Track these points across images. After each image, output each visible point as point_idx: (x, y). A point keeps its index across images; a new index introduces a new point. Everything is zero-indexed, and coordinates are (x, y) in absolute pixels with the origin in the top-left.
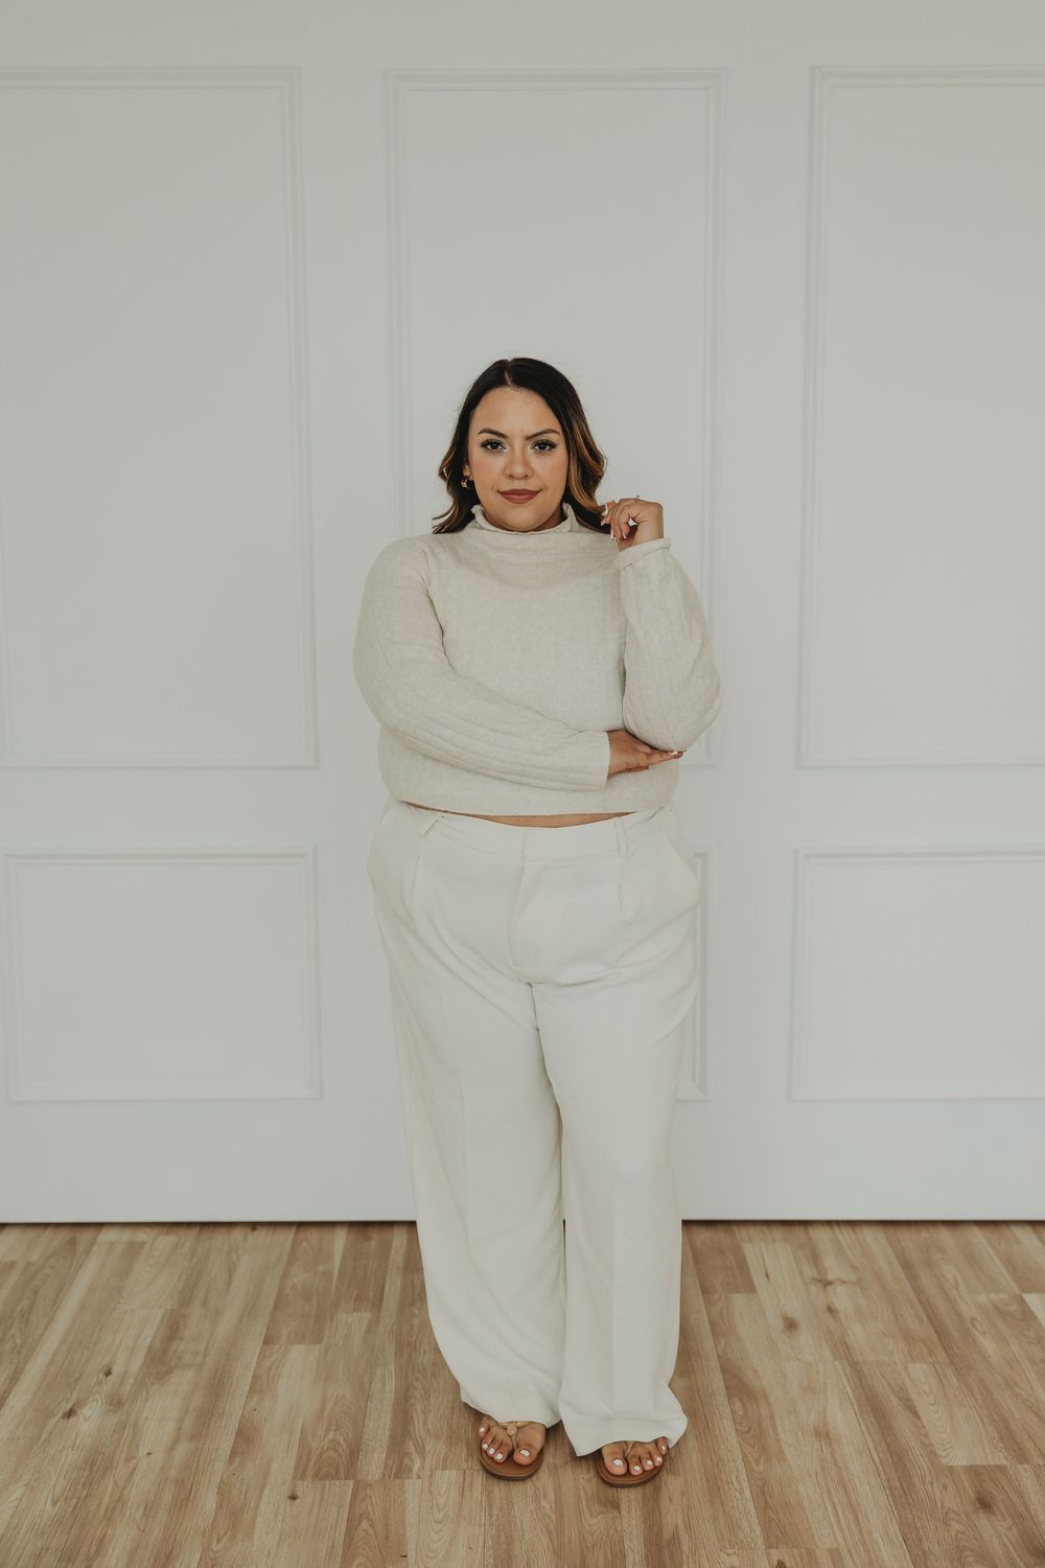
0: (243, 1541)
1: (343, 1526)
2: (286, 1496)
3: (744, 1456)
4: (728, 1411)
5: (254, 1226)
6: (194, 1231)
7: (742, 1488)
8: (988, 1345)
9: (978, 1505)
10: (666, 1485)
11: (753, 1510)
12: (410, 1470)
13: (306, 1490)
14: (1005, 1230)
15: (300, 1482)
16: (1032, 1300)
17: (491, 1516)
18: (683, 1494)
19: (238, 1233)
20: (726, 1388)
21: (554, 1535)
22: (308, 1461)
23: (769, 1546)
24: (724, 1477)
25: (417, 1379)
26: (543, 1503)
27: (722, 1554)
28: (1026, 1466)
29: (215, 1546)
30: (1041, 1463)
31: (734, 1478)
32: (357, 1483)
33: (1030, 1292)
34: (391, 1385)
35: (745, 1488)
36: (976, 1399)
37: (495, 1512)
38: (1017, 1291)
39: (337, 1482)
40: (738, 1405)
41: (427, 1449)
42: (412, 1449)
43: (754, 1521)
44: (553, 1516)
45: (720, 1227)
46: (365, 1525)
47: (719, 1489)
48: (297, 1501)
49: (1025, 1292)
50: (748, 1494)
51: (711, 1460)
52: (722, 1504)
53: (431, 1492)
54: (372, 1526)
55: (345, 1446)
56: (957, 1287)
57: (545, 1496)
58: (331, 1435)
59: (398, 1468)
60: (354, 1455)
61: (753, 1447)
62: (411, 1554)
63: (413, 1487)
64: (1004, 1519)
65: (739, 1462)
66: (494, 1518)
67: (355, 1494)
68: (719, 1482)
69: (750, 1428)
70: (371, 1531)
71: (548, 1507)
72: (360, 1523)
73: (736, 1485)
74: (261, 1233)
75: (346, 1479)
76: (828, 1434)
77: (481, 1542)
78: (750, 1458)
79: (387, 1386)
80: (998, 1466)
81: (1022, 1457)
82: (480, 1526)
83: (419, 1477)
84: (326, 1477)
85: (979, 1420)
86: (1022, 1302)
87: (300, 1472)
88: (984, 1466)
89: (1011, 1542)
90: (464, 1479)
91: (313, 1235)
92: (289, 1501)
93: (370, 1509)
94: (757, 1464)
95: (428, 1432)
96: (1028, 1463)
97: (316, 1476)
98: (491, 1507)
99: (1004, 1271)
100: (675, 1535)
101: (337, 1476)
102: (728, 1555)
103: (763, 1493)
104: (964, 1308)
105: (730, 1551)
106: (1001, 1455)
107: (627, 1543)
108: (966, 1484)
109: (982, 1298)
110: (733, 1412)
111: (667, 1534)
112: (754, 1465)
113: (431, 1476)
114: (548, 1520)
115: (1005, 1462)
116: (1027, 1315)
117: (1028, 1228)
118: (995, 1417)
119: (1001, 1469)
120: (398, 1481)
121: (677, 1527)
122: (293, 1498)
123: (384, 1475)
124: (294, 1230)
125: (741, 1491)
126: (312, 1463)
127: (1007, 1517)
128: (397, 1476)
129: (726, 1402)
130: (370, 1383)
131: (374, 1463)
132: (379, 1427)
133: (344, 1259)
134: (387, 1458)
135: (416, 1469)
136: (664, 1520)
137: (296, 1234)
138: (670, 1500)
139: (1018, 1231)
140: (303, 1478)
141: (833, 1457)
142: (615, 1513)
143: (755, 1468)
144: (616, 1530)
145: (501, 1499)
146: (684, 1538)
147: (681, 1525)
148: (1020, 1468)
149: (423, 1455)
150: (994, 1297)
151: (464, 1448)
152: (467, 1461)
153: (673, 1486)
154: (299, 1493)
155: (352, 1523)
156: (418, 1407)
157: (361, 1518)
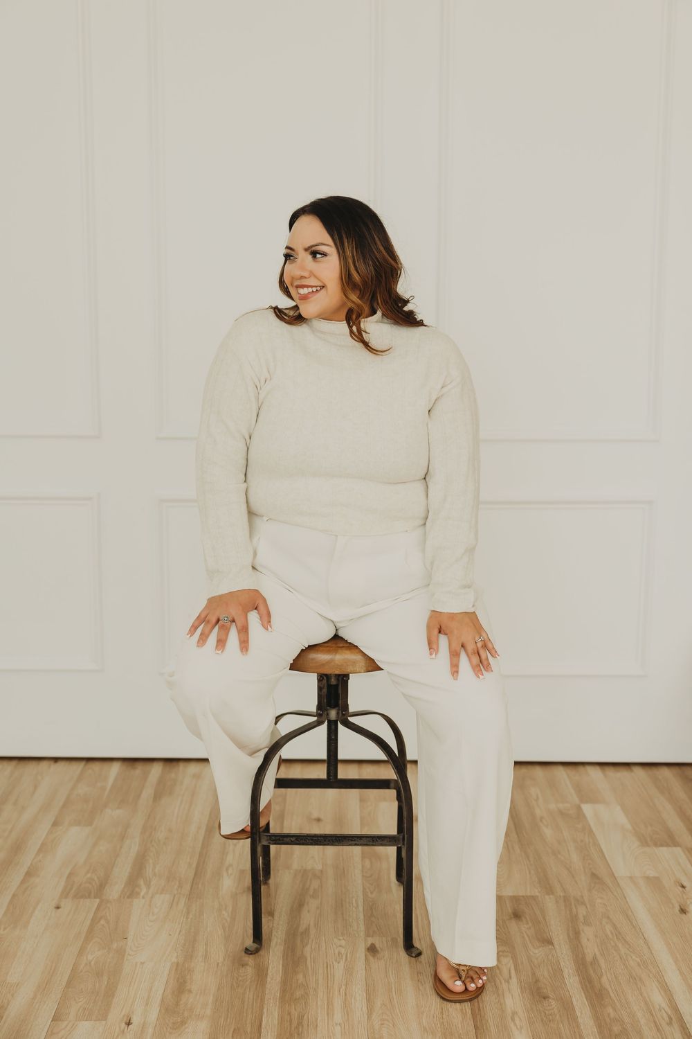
0: (21, 929)
1: (88, 923)
2: (53, 907)
3: (364, 889)
4: (360, 867)
5: (56, 760)
6: (14, 763)
7: (358, 905)
8: (548, 832)
9: (512, 916)
10: (308, 903)
11: (362, 917)
12: (139, 894)
13: (67, 905)
14: (581, 769)
15: (64, 900)
16: (587, 809)
17: (187, 918)
18: (318, 908)
19: (44, 764)
20: (362, 854)
21: (227, 929)
22: (71, 889)
23: (368, 935)
24: (347, 900)
25: (153, 846)
26: (224, 912)
27: (335, 940)
28: (551, 896)
30: (562, 894)
31: (354, 902)
32: (102, 901)
33: (587, 803)
34: (134, 850)
35: (360, 906)
36: (530, 861)
37: (191, 916)
38: (577, 800)
39: (89, 900)
40: (367, 863)
41: (152, 883)
42: (142, 883)
43: (362, 924)
44: (229, 919)
46: (102, 922)
47: (342, 906)
48: (60, 910)
49: (583, 803)
50: (361, 909)
51: (342, 891)
52: (343, 914)
53: (150, 906)
54: (108, 922)
55: (97, 881)
56: (537, 800)
57: (226, 908)
58: (89, 875)
59: (131, 893)
60: (102, 886)
61: (372, 885)
62: (130, 937)
63: (138, 904)
64: (528, 923)
65: (360, 893)
66: (190, 919)
67: (99, 906)
68: (344, 902)
69: (372, 875)
70: (106, 925)
71: (226, 914)
72: (100, 921)
73: (354, 904)
74: (61, 766)
75: (95, 898)
77: (178, 931)
78: (368, 890)
79: (132, 848)
80: (533, 896)
81: (549, 890)
82: (179, 923)
83: (143, 897)
84: (82, 897)
85: (528, 872)
86: (579, 808)
87: (65, 894)
88: (523, 896)
89: (528, 936)
90: (173, 900)
91: (96, 767)
92: (54, 909)
93: (108, 914)
94: (372, 893)
95: (155, 875)
96: (553, 893)
97: (75, 896)
98: (188, 913)
99: (573, 791)
100: (307, 930)
101: (89, 897)
102: (340, 940)
103: (371, 909)
104: (538, 812)
105: (341, 938)
106: (537, 891)
107: (274, 933)
108: (508, 905)
109: (552, 806)
110: (363, 866)
111: (302, 928)
113: (152, 897)
115: (537, 894)
116: (580, 815)
117: (598, 768)
118: (540, 870)
119: (534, 898)
120: (129, 900)
121: (309, 925)
122: (58, 908)
123: (120, 897)
124: (82, 764)
125: (357, 907)
126: (73, 890)
127: (529, 922)
128: (128, 897)
129: (360, 861)
130: (121, 847)
131: (114, 891)
132: (122, 871)
133: (115, 780)
134: (125, 887)
135: (142, 894)
136: (302, 922)
137: (85, 765)
138: (309, 911)
139: (590, 769)
140: (66, 898)
143: (369, 895)
144: (268, 927)
145: (196, 911)
146: (313, 932)
147: (312, 924)
148: (547, 897)
149: (148, 886)
150: (561, 806)
151: (177, 883)
152: (177, 890)
153: (312, 904)
154: (62, 905)
155: (94, 921)
156: (151, 861)
157: (101, 918)
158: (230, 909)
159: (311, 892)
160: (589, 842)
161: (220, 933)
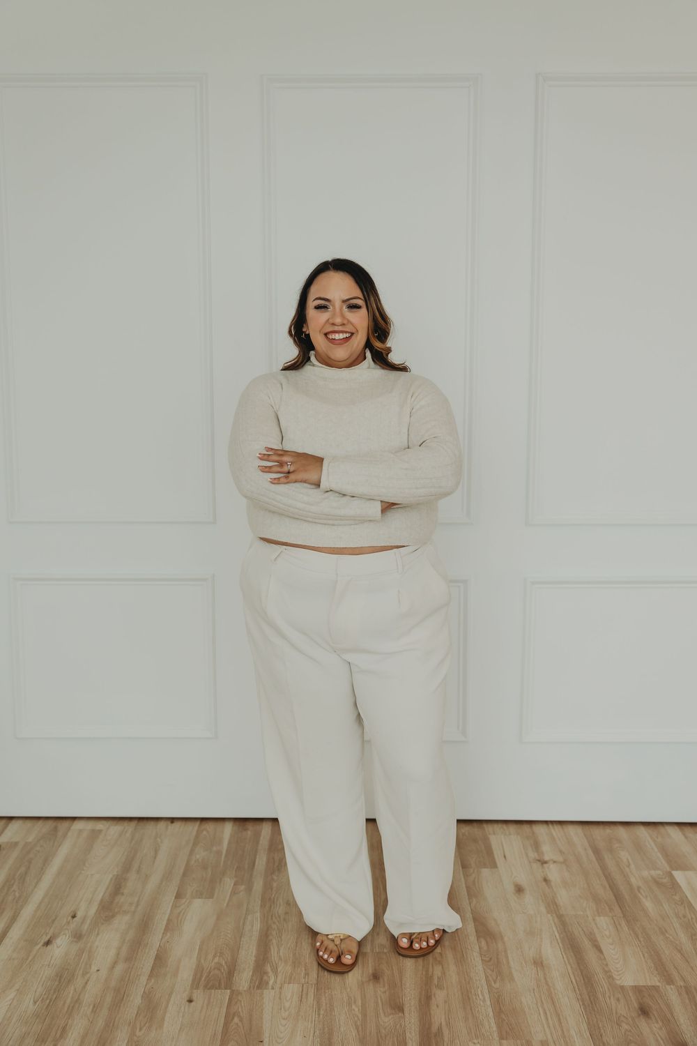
0: (156, 1030)
1: (222, 1021)
2: (186, 1000)
3: (487, 977)
5: (173, 820)
6: (133, 824)
7: (484, 998)
8: (648, 904)
9: (640, 1012)
10: (434, 994)
11: (491, 1014)
12: (267, 983)
13: (199, 995)
14: (661, 829)
15: (195, 991)
16: (678, 875)
17: (319, 1015)
18: (445, 1002)
19: (162, 825)
20: (476, 932)
21: (360, 1028)
22: (201, 976)
24: (473, 991)
25: (274, 923)
26: (354, 1007)
27: (470, 1042)
28: (672, 986)
29: (138, 1033)
30: (682, 985)
31: (480, 993)
32: (232, 992)
33: (677, 870)
34: (257, 926)
35: (486, 998)
36: (640, 941)
37: (322, 1012)
38: (668, 869)
39: (220, 991)
40: (483, 943)
41: (279, 970)
42: (269, 969)
43: (492, 1021)
44: (360, 1016)
45: (475, 824)
46: (236, 1020)
47: (469, 999)
48: (193, 1004)
49: (673, 870)
50: (488, 1003)
51: (465, 980)
52: (471, 1009)
53: (280, 998)
54: (241, 1021)
55: (225, 967)
56: (629, 866)
57: (355, 1002)
58: (216, 960)
59: (260, 982)
60: (231, 973)
61: (493, 971)
62: (266, 1040)
63: (269, 995)
64: (657, 1022)
65: (484, 982)
66: (321, 1016)
67: (230, 999)
68: (470, 995)
69: (491, 959)
70: (240, 1024)
71: (357, 1010)
72: (233, 1018)
73: (481, 997)
74: (177, 825)
75: (225, 989)
76: (542, 963)
77: (312, 1032)
78: (491, 979)
79: (254, 926)
80: (653, 986)
81: (669, 980)
82: (312, 1022)
83: (273, 988)
84: (213, 987)
85: (642, 956)
86: (672, 876)
87: (195, 984)
88: (644, 986)
89: (662, 1039)
90: (302, 990)
91: (210, 827)
92: (187, 1003)
93: (240, 1009)
94: (495, 983)
95: (280, 958)
96: (673, 984)
97: (205, 987)
98: (319, 1009)
99: (661, 857)
100: (440, 1029)
101: (219, 988)
102: (474, 1043)
103: (498, 1002)
104: (633, 880)
105: (476, 1041)
106: (656, 979)
107: (408, 1035)
108: (632, 998)
109: (645, 873)
110: (480, 948)
111: (434, 1028)
112: (493, 983)
113: (281, 988)
114: (356, 1019)
115: (658, 984)
116: (675, 886)
117: (676, 828)
118: (653, 953)
119: (656, 988)
120: (259, 991)
121: (441, 1023)
122: (190, 1001)
123: (250, 986)
124: (198, 823)
125: (484, 1001)
126: (203, 979)
127: (658, 1020)
128: (258, 987)
129: (476, 941)
130: (244, 924)
131: (243, 979)
132: (248, 954)
133: (230, 843)
134: (252, 976)
135: (271, 983)
136: (433, 1020)
137: (199, 826)
138: (437, 1006)
139: (670, 830)
140: (197, 988)
141: (545, 978)
142: (401, 1014)
143: (493, 985)
144: (401, 1026)
145: (326, 1004)
146: (446, 1032)
147: (444, 1023)
148: (668, 987)
149: (276, 973)
150: (653, 873)
151: (303, 969)
152: (304, 978)
153: (439, 996)
154: (194, 998)
155: (229, 1018)
156: (274, 941)
157: (234, 1014)
158: (359, 1003)
159: (436, 981)
160: (692, 918)
161: (354, 1035)
